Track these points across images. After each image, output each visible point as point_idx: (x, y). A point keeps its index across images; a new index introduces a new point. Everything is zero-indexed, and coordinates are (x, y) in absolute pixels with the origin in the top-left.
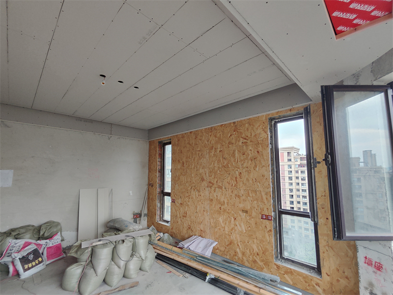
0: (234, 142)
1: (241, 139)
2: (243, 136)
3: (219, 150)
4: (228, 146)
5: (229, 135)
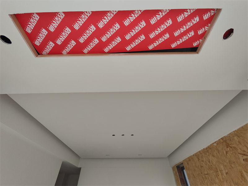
0: (235, 161)
1: (240, 156)
2: (239, 151)
3: (224, 172)
4: (231, 166)
5: (225, 153)
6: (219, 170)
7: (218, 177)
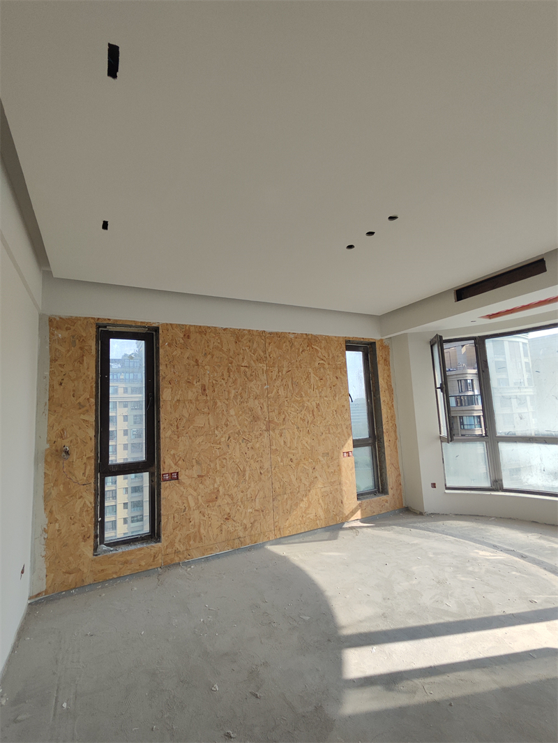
1: (318, 359)
2: (319, 355)
3: (285, 370)
4: (300, 365)
5: (300, 351)
6: (277, 366)
7: (270, 373)
